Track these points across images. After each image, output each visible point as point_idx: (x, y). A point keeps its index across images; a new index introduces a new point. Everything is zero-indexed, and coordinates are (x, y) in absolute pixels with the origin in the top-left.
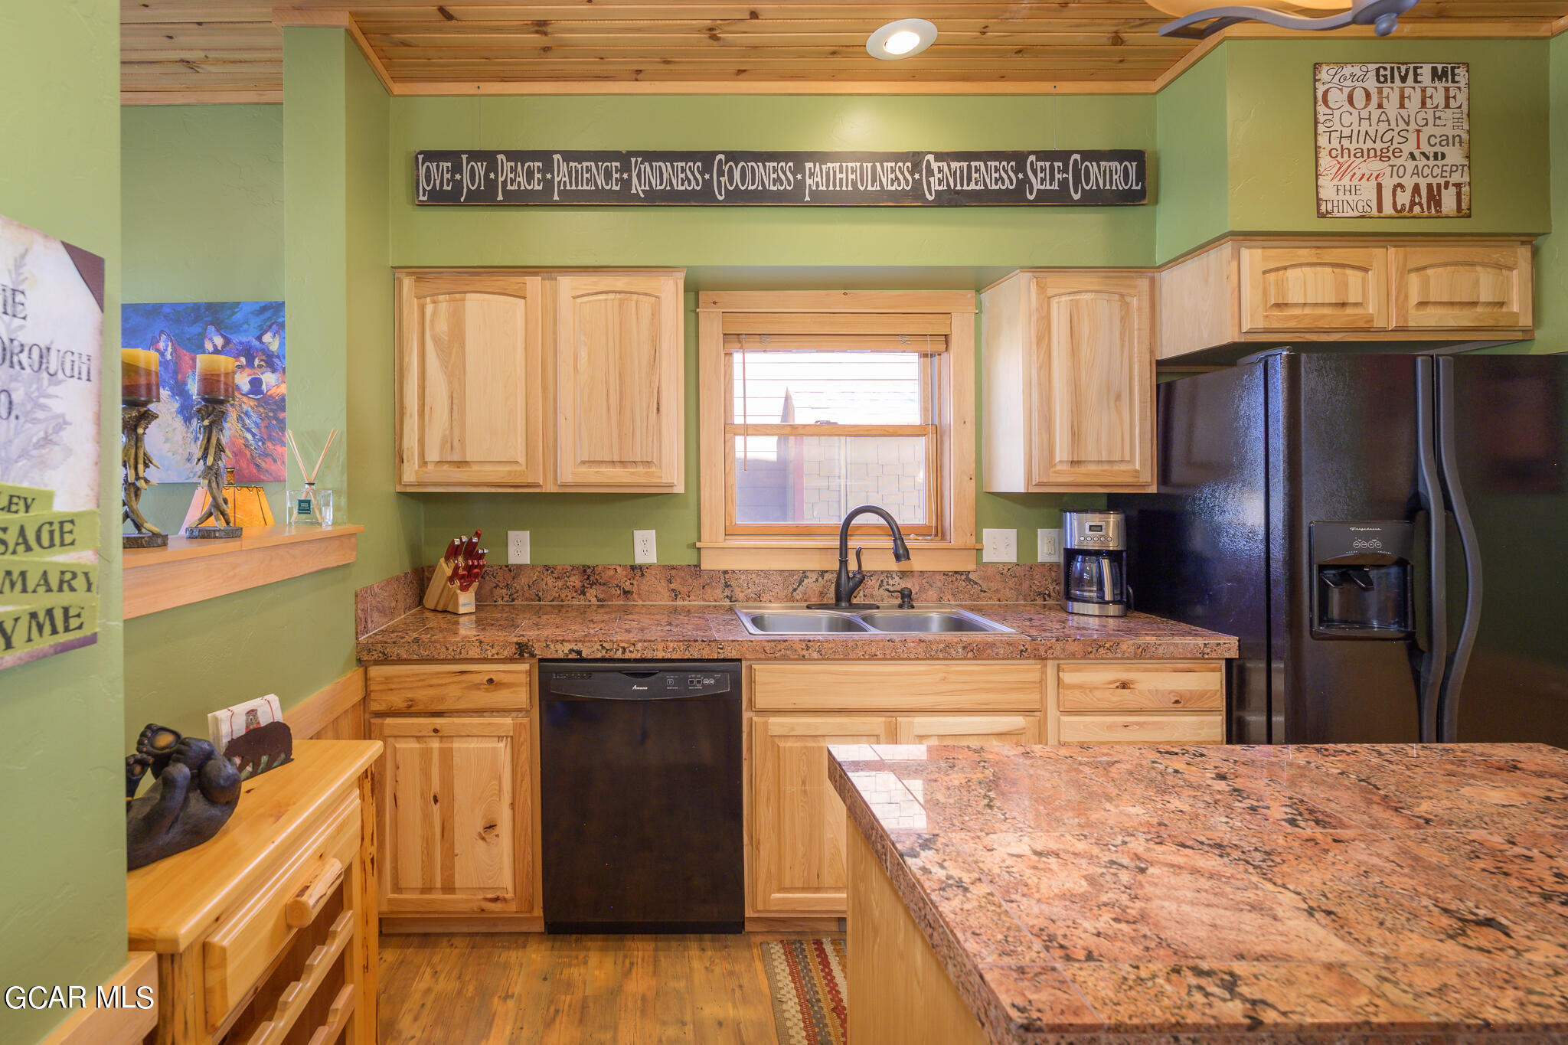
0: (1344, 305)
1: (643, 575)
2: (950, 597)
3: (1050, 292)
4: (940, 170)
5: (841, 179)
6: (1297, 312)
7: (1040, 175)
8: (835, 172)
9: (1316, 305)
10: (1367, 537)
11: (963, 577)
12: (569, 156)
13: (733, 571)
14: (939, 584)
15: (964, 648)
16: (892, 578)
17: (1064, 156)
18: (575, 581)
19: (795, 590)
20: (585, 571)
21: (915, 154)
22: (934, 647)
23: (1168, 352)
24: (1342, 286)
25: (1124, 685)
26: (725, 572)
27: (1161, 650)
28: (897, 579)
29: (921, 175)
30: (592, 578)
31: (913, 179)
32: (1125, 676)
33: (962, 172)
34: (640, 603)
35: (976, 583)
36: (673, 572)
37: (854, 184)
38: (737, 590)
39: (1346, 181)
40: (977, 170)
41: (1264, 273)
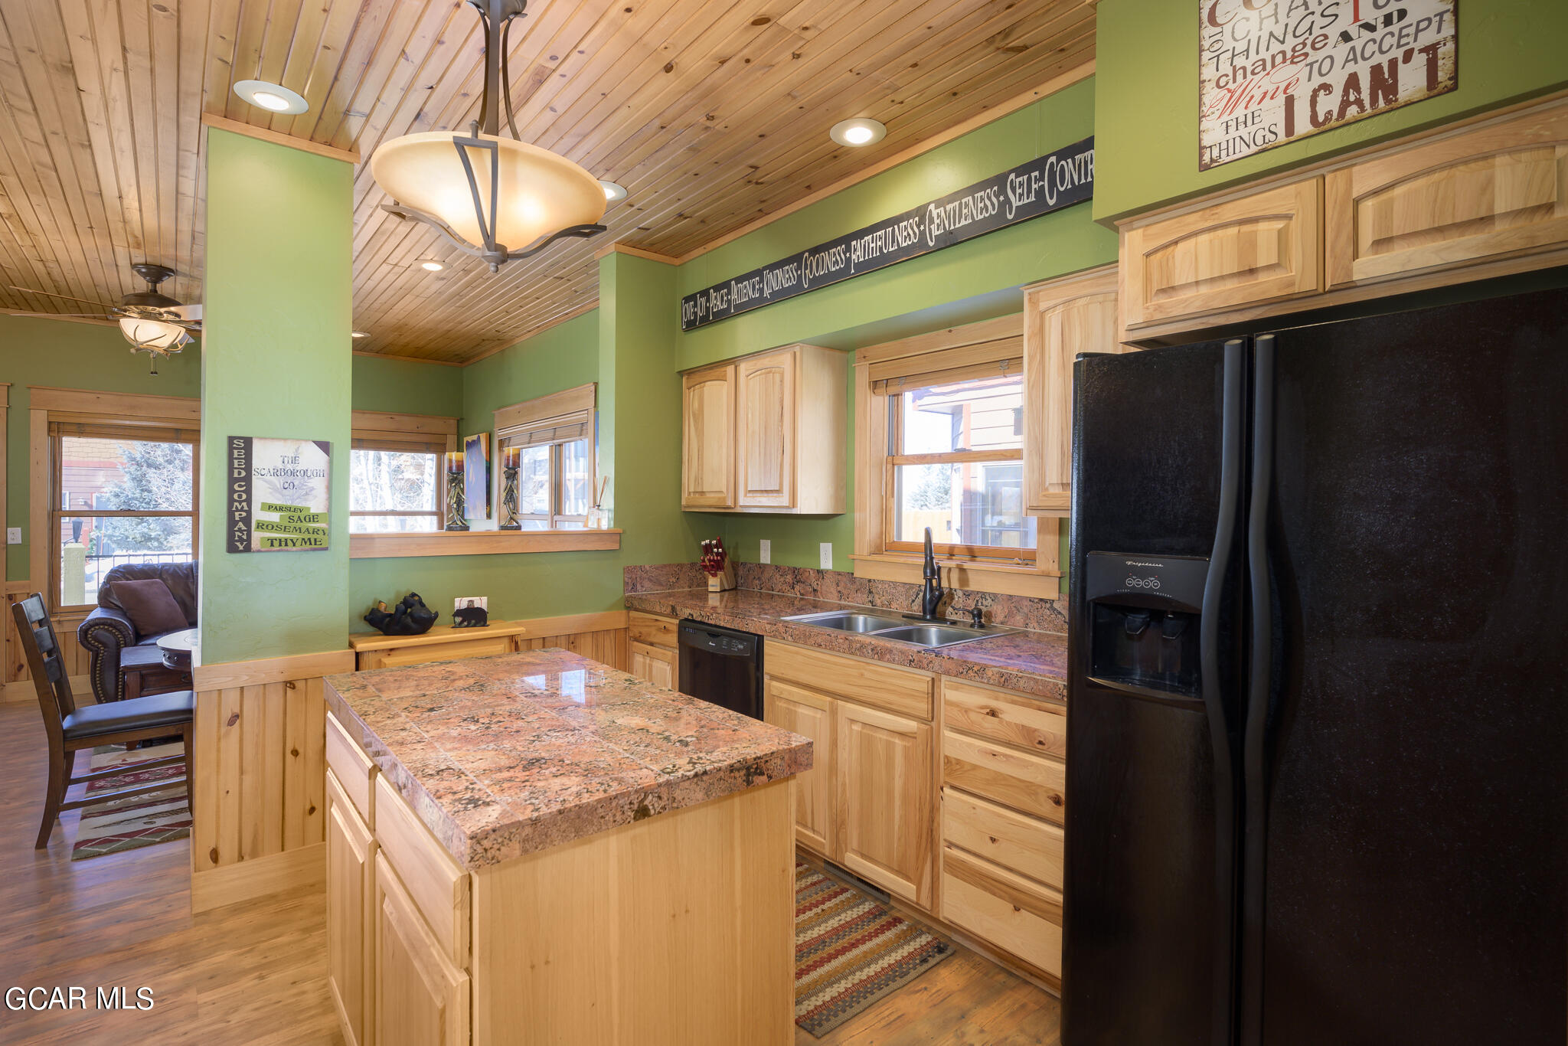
0: (1252, 271)
1: (823, 578)
2: (1035, 625)
3: (1044, 306)
4: (939, 216)
5: (873, 248)
7: (1019, 191)
8: (869, 243)
9: (1212, 280)
10: (1143, 573)
11: (1048, 605)
12: (739, 280)
13: (874, 580)
14: (1026, 610)
15: (872, 650)
16: (986, 600)
17: (1039, 164)
18: (789, 578)
19: (913, 601)
20: (794, 572)
21: (919, 209)
22: (854, 645)
24: (1249, 245)
25: (993, 713)
26: (870, 581)
27: (1022, 683)
28: (990, 600)
29: (925, 227)
30: (798, 577)
31: (920, 230)
32: (994, 704)
33: (955, 211)
34: (821, 599)
35: (1060, 613)
36: (840, 577)
37: (881, 248)
38: (877, 596)
39: (1240, 112)
40: (967, 205)
41: (1148, 255)
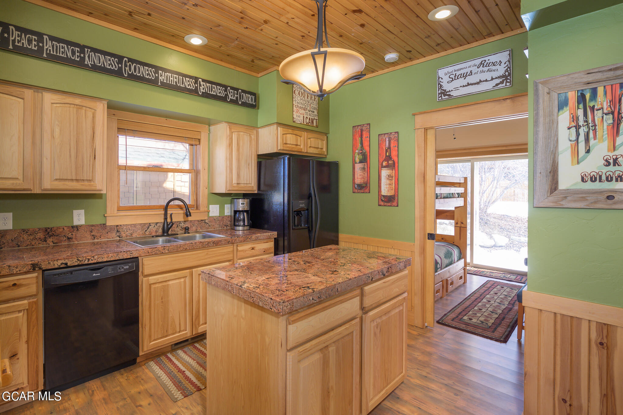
0: (297, 145)
1: (78, 230)
2: (200, 229)
3: (233, 130)
4: (203, 85)
5: (172, 80)
6: (289, 146)
7: (231, 94)
8: (169, 77)
9: (292, 144)
10: (302, 204)
11: (204, 222)
12: (52, 38)
13: (121, 225)
14: (196, 225)
16: (181, 224)
17: (237, 90)
18: (41, 235)
19: (146, 231)
20: (46, 230)
21: (196, 77)
22: (204, 244)
23: (261, 153)
24: (297, 140)
25: (253, 249)
26: (117, 226)
27: (261, 238)
28: (183, 224)
29: (198, 85)
30: (50, 233)
31: (195, 86)
32: (253, 246)
33: (210, 87)
34: (77, 242)
35: (207, 223)
36: (93, 228)
37: (176, 83)
39: (298, 114)
40: (214, 88)
41: (283, 134)
